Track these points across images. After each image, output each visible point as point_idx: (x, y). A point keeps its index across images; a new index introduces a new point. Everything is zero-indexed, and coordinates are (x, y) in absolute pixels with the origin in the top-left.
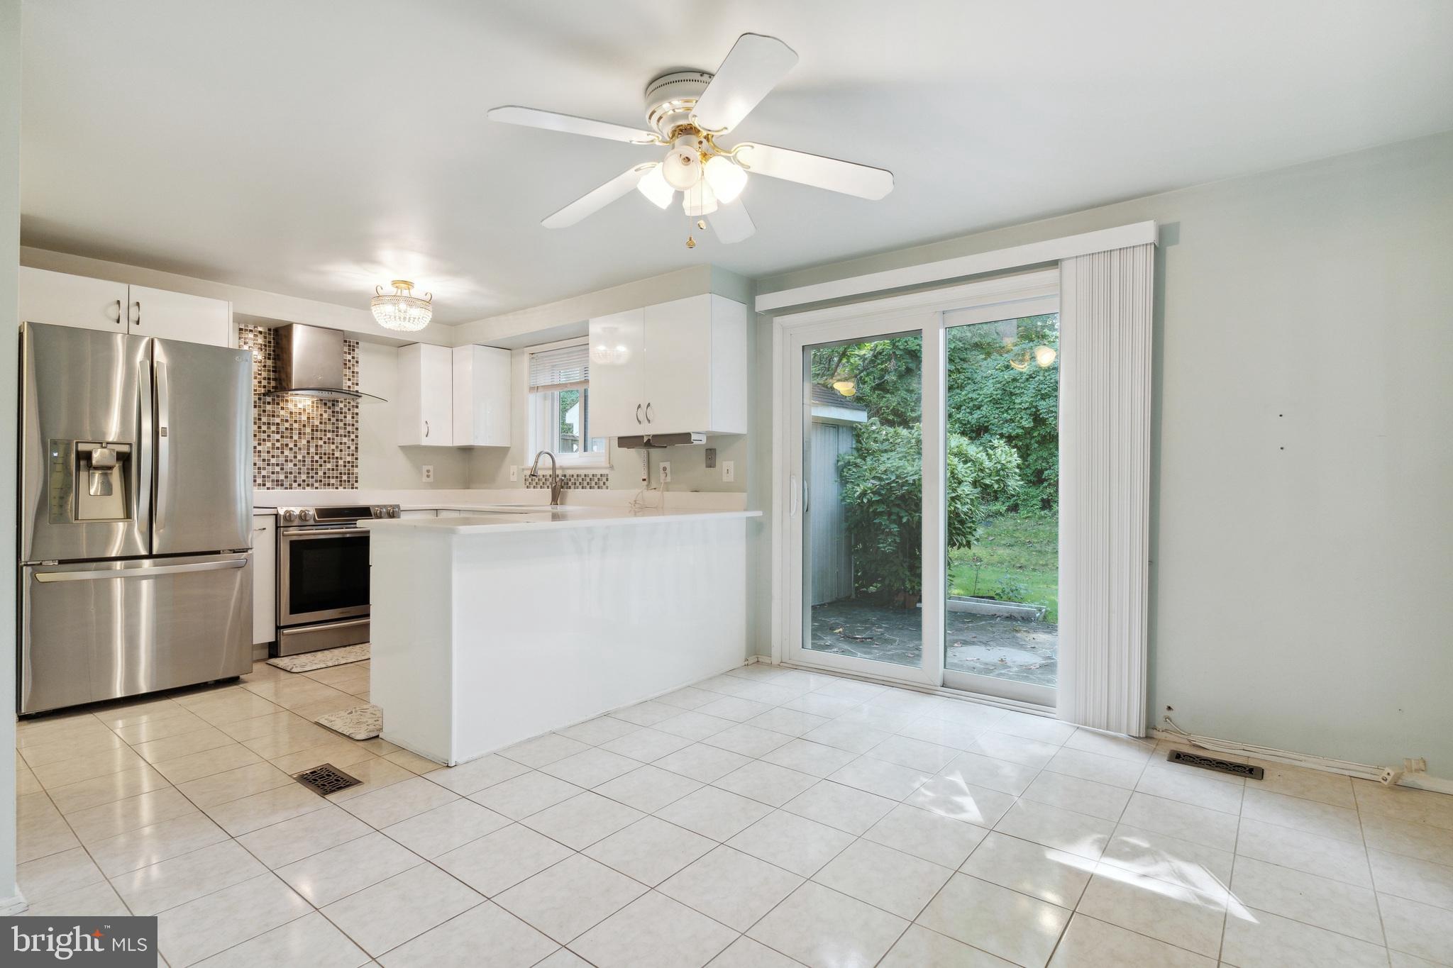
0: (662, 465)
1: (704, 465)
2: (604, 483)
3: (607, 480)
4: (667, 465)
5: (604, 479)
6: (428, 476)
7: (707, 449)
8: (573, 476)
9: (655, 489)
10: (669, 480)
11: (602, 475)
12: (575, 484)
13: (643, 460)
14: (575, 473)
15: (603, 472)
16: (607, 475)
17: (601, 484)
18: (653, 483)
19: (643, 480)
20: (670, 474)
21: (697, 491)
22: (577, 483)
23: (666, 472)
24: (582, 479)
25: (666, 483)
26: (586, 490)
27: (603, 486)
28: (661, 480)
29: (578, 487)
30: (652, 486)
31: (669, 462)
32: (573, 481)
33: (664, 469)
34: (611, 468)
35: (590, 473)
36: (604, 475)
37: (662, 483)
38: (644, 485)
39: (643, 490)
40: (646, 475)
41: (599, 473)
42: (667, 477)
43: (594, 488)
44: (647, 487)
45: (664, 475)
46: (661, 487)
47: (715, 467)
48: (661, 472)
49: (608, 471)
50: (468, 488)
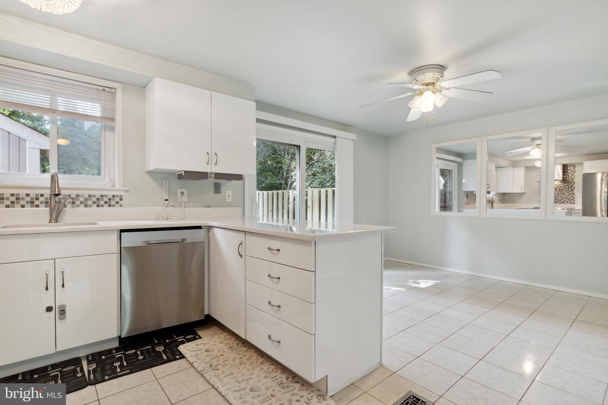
0: (180, 191)
1: (213, 192)
2: (117, 203)
3: (121, 199)
4: (185, 191)
5: (117, 199)
7: (213, 184)
8: (69, 196)
9: (173, 206)
10: (186, 201)
11: (113, 196)
12: (73, 203)
13: (164, 187)
14: (73, 194)
15: (115, 193)
16: (121, 196)
17: (113, 202)
18: (171, 202)
19: (166, 200)
20: (187, 196)
21: (209, 207)
22: (77, 202)
23: (183, 195)
24: (85, 199)
25: (185, 202)
26: (91, 208)
27: (116, 205)
28: (180, 201)
29: (78, 206)
30: (171, 204)
31: (186, 189)
32: (70, 200)
33: (182, 193)
34: (126, 191)
35: (98, 194)
36: (117, 196)
37: (180, 202)
38: (165, 204)
39: (163, 207)
40: (168, 197)
41: (110, 194)
42: (185, 198)
43: (102, 206)
44: (167, 205)
45: (182, 197)
46: (180, 205)
47: (220, 193)
48: (180, 195)
49: (122, 193)
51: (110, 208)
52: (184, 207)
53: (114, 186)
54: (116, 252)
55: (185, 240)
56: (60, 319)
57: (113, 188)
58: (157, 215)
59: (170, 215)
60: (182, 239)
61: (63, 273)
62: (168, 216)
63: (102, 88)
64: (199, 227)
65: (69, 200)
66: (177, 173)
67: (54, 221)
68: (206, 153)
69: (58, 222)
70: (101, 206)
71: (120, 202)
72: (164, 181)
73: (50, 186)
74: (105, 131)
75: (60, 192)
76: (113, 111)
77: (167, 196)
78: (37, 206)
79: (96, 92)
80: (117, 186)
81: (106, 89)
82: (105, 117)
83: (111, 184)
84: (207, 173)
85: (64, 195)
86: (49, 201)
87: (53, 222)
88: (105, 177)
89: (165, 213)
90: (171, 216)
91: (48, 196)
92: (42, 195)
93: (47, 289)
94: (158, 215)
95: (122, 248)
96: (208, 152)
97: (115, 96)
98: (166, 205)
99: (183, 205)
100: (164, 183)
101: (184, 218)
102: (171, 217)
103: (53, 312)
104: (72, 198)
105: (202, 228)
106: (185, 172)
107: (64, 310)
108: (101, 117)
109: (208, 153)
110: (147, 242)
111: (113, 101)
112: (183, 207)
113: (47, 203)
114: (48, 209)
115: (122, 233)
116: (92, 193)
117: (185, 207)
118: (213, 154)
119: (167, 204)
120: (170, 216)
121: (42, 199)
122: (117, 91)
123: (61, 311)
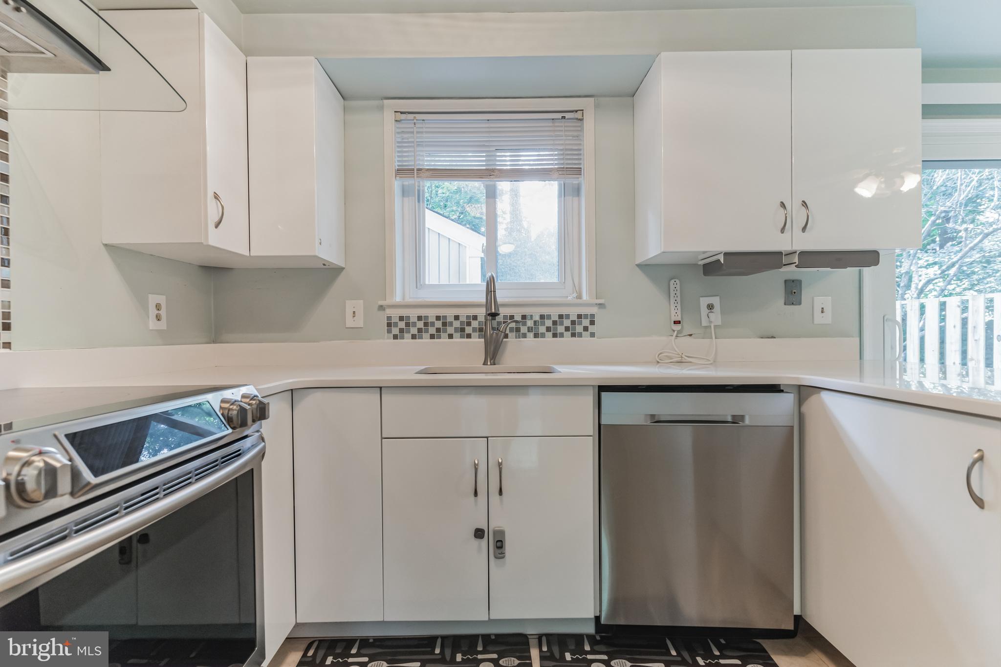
0: (704, 302)
1: (783, 301)
2: (586, 329)
3: (592, 323)
4: (715, 301)
5: (586, 322)
6: (158, 318)
7: (786, 281)
8: (512, 317)
9: (690, 335)
10: (719, 323)
11: (579, 316)
12: (518, 330)
13: (672, 294)
14: (518, 313)
15: (583, 311)
16: (593, 316)
17: (579, 329)
18: (687, 328)
19: (675, 322)
20: (721, 313)
21: (773, 337)
22: (524, 329)
23: (712, 311)
24: (535, 322)
25: (715, 326)
26: (544, 339)
27: (584, 333)
28: (704, 323)
29: (524, 336)
30: (686, 332)
31: (719, 297)
32: (513, 325)
33: (710, 307)
34: (601, 306)
35: (554, 313)
36: (586, 316)
37: (706, 327)
38: (674, 331)
39: (671, 338)
40: (680, 316)
41: (573, 312)
42: (716, 317)
43: (562, 335)
44: (677, 334)
45: (710, 315)
46: (706, 332)
47: (800, 303)
48: (704, 311)
49: (594, 310)
50: (213, 341)
51: (574, 338)
52: (714, 337)
53: (579, 297)
54: (592, 434)
55: (742, 418)
56: (496, 557)
57: (579, 301)
58: (659, 355)
59: (687, 355)
60: (733, 416)
61: (499, 466)
62: (683, 356)
63: (560, 115)
64: (774, 389)
65: (510, 326)
66: (702, 263)
67: (490, 362)
68: (779, 203)
69: (495, 365)
70: (559, 335)
71: (591, 329)
72: (672, 282)
73: (485, 301)
74: (564, 196)
75: (499, 311)
76: (579, 152)
77: (679, 313)
78: (469, 336)
79: (551, 124)
80: (585, 297)
81: (567, 115)
82: (565, 170)
83: (575, 295)
84: (781, 253)
85: (505, 317)
86: (484, 327)
87: (489, 364)
88: (564, 283)
89: (676, 351)
90: (688, 357)
91: (483, 320)
92: (475, 318)
93: (476, 494)
94: (661, 354)
95: (602, 426)
96: (782, 203)
97: (582, 127)
98: (676, 332)
99: (711, 333)
100: (672, 287)
101: (715, 363)
102: (690, 360)
103: (484, 542)
104: (517, 322)
105: (782, 391)
106: (726, 254)
107: (501, 541)
108: (559, 170)
109: (783, 205)
110: (653, 416)
111: (579, 138)
112: (711, 338)
113: (481, 330)
114: (483, 340)
115: (603, 394)
116: (545, 311)
117: (716, 338)
118: (797, 203)
119: (679, 332)
120: (685, 357)
121: (475, 324)
122: (584, 115)
123: (497, 541)
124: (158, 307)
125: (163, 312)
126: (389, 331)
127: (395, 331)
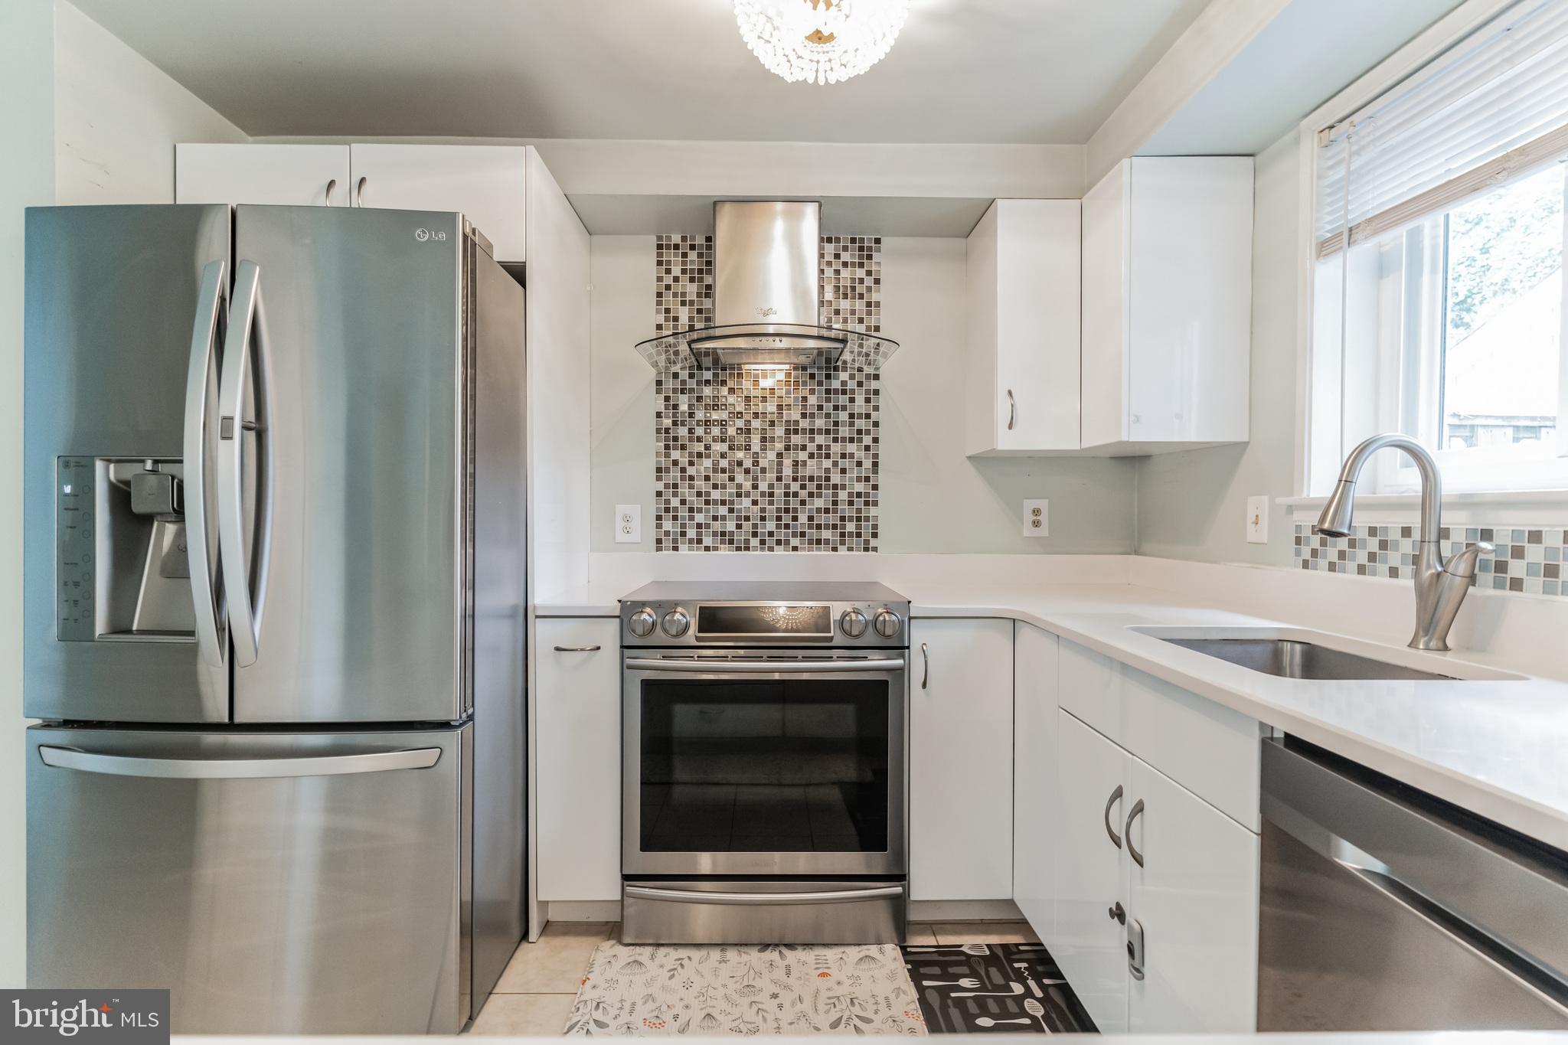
6: (1036, 525)
50: (1135, 552)
87: (1421, 647)
124: (1036, 512)
125: (1044, 518)
126: (1298, 553)
127: (1306, 554)
